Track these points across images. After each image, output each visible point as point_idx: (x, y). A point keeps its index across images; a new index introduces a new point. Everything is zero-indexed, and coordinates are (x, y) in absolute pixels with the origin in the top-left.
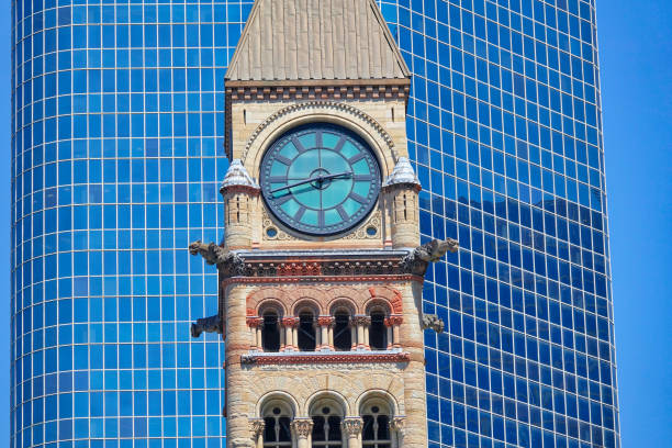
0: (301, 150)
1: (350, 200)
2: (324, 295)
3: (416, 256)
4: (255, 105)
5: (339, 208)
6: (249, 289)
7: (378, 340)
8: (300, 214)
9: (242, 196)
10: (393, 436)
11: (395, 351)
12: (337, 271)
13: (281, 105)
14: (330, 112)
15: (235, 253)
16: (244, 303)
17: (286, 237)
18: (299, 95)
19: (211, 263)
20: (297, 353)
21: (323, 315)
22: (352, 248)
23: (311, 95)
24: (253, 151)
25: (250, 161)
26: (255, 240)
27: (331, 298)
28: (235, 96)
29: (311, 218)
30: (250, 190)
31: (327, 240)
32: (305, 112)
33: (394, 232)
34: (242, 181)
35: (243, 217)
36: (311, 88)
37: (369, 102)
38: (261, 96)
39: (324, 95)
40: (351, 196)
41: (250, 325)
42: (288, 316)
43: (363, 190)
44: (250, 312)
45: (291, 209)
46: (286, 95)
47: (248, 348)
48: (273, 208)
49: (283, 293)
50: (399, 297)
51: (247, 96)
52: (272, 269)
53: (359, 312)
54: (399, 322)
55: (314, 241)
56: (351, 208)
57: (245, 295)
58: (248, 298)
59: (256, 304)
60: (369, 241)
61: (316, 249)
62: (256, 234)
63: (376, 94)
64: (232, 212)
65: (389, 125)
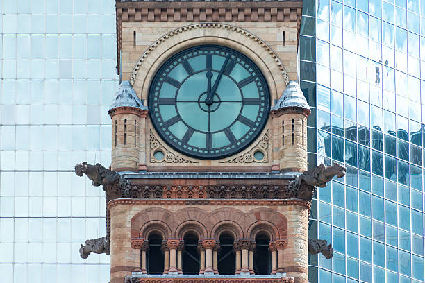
0: (190, 72)
1: (238, 123)
2: (211, 215)
3: (302, 181)
4: (146, 25)
5: (227, 131)
6: (136, 210)
7: (262, 265)
8: (187, 137)
9: (130, 118)
11: (279, 276)
13: (171, 25)
14: (221, 34)
15: (121, 174)
16: (129, 225)
17: (173, 160)
18: (190, 16)
19: (96, 184)
20: (182, 276)
21: (208, 238)
22: (241, 171)
23: (203, 16)
24: (142, 73)
25: (139, 83)
26: (143, 162)
27: (215, 222)
28: (125, 16)
29: (198, 141)
30: (139, 112)
31: (215, 163)
32: (195, 34)
33: (282, 155)
34: (130, 103)
35: (130, 139)
36: (202, 10)
37: (261, 24)
38: (151, 16)
39: (215, 16)
40: (240, 118)
41: (134, 246)
42: (172, 239)
43: (252, 113)
44: (134, 233)
45: (179, 131)
46: (177, 15)
47: (132, 269)
48: (161, 130)
49: (168, 215)
50: (284, 221)
51: (138, 16)
52: (158, 193)
53: (243, 233)
54: (283, 245)
55: (202, 164)
56: (239, 131)
57: (129, 218)
58: (133, 220)
59: (142, 225)
60: (258, 164)
61: (203, 171)
62: (143, 156)
63: (267, 16)
64: (121, 134)
65: (279, 49)
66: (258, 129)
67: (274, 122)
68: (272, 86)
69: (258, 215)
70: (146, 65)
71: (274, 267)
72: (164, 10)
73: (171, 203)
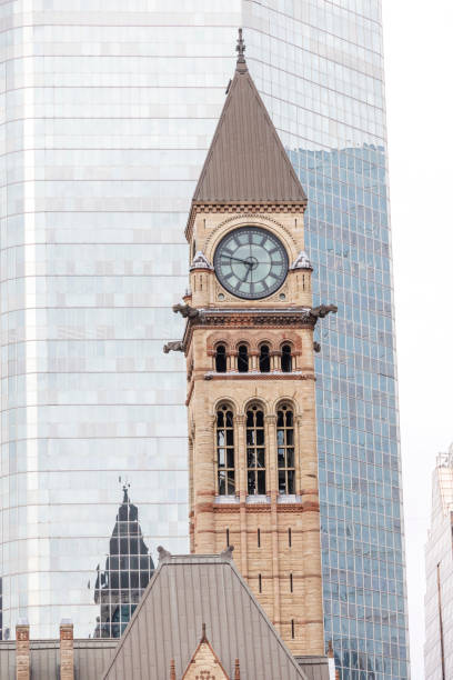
0: (239, 245)
1: (270, 277)
2: (254, 336)
3: (311, 314)
4: (211, 215)
5: (263, 282)
6: (209, 332)
7: (286, 366)
8: (239, 285)
9: (203, 274)
10: (296, 425)
11: (297, 373)
12: (262, 322)
13: (227, 216)
14: (257, 221)
16: (205, 342)
17: (230, 301)
18: (238, 210)
19: (185, 317)
20: (238, 374)
21: (254, 349)
22: (271, 308)
23: (246, 210)
24: (210, 246)
25: (208, 252)
26: (211, 302)
27: (258, 339)
28: (199, 210)
29: (245, 288)
30: (208, 270)
31: (256, 302)
32: (242, 221)
33: (297, 297)
34: (204, 265)
35: (204, 287)
36: (246, 206)
37: (282, 215)
38: (215, 210)
39: (254, 210)
40: (270, 274)
41: (209, 355)
42: (232, 350)
43: (278, 270)
44: (209, 347)
45: (233, 282)
46: (230, 210)
47: (208, 370)
48: (222, 282)
49: (229, 336)
50: (299, 339)
51: (206, 210)
52: (222, 322)
53: (275, 348)
54: (300, 354)
55: (247, 303)
56: (270, 282)
57: (205, 337)
58: (208, 339)
59: (213, 342)
60: (281, 303)
61: (249, 308)
62: (212, 297)
63: (286, 210)
64: (198, 284)
65: (293, 230)
66: (282, 281)
67: (292, 277)
68: (289, 253)
69: (284, 335)
70: (213, 240)
71: (294, 367)
72: (222, 206)
73: (231, 328)
